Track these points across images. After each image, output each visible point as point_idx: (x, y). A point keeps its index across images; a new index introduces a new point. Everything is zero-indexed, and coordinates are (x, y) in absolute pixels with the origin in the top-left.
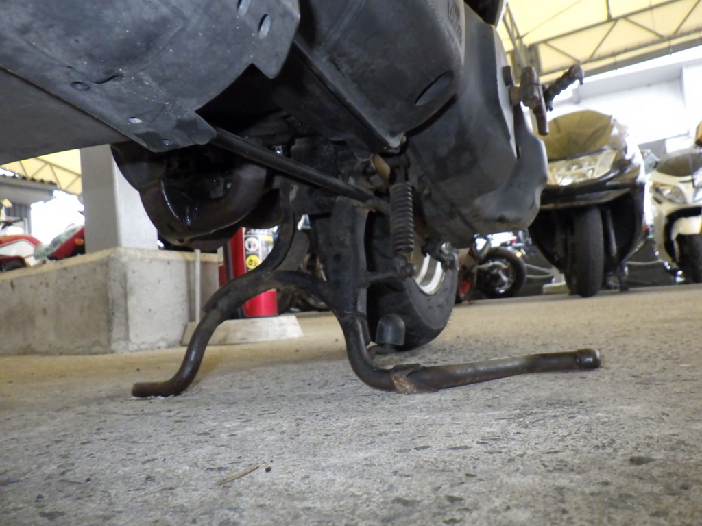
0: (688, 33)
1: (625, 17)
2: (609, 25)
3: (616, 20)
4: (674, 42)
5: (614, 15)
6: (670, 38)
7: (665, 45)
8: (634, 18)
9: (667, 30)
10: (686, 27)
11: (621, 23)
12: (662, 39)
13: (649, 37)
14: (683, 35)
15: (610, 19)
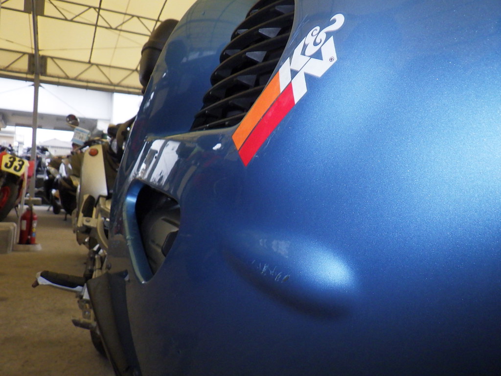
1: (97, 65)
2: (88, 65)
3: (93, 64)
4: (117, 88)
5: (92, 62)
6: (115, 85)
7: (112, 87)
8: (102, 68)
9: (115, 81)
10: (125, 83)
11: (94, 67)
12: (111, 84)
13: (105, 80)
14: (121, 86)
15: (89, 62)
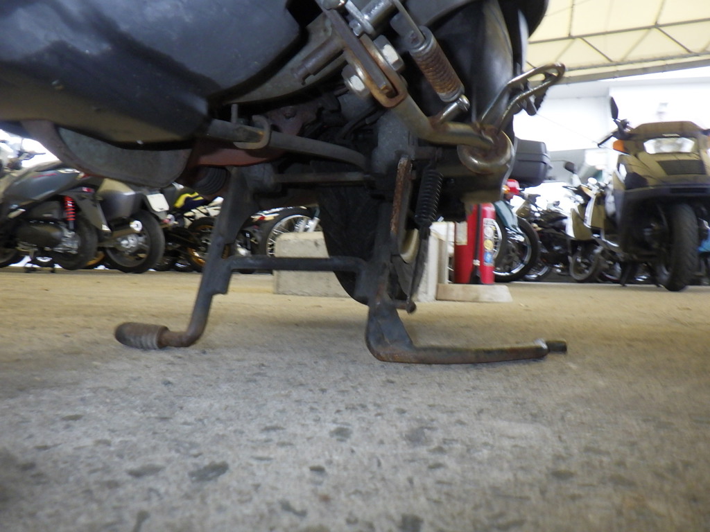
0: (631, 62)
1: (581, 37)
2: (570, 41)
3: (575, 38)
4: (620, 68)
5: (574, 34)
6: (617, 64)
7: (613, 69)
9: (616, 57)
10: (635, 55)
11: (579, 42)
12: (612, 63)
13: (602, 60)
14: (628, 63)
15: (570, 36)
